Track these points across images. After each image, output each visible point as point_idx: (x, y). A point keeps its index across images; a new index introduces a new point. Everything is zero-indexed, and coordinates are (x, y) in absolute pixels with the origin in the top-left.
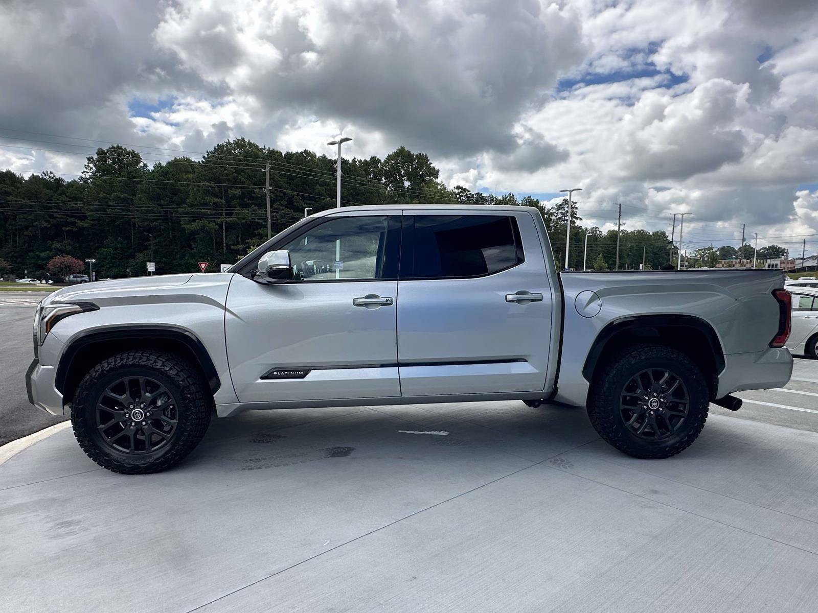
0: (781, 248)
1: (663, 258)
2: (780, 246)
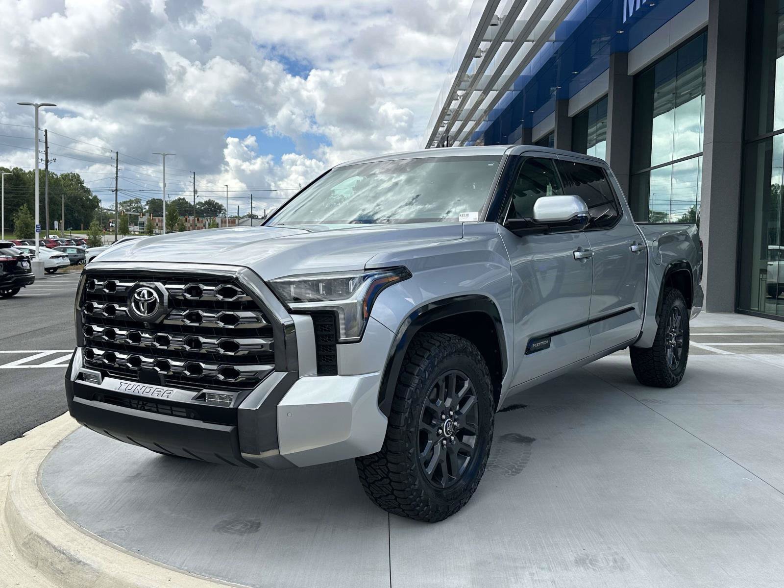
0: (218, 204)
1: (79, 212)
2: (216, 201)
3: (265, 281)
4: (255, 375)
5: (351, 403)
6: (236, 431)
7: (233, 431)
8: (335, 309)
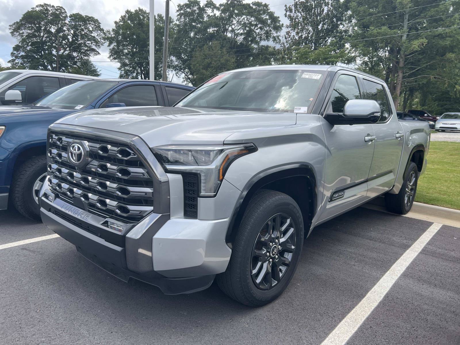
3: (150, 147)
4: (140, 213)
5: (205, 240)
6: (124, 251)
7: (122, 251)
8: (198, 172)
